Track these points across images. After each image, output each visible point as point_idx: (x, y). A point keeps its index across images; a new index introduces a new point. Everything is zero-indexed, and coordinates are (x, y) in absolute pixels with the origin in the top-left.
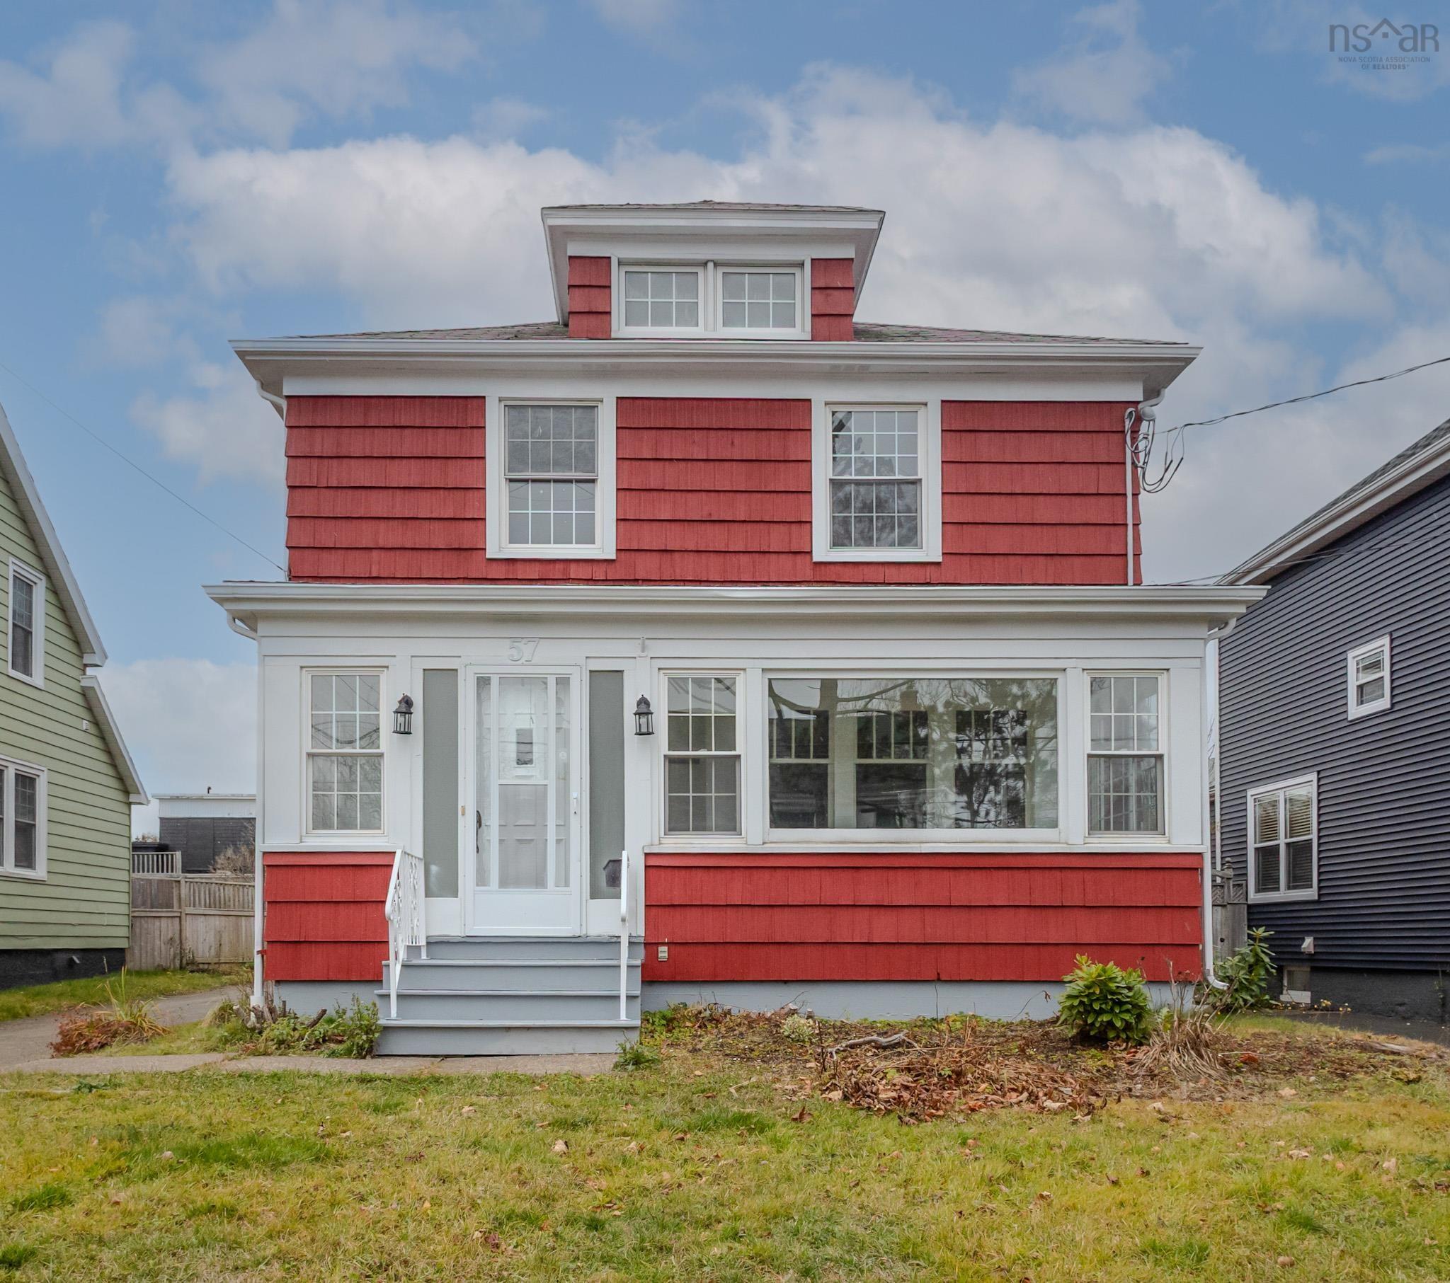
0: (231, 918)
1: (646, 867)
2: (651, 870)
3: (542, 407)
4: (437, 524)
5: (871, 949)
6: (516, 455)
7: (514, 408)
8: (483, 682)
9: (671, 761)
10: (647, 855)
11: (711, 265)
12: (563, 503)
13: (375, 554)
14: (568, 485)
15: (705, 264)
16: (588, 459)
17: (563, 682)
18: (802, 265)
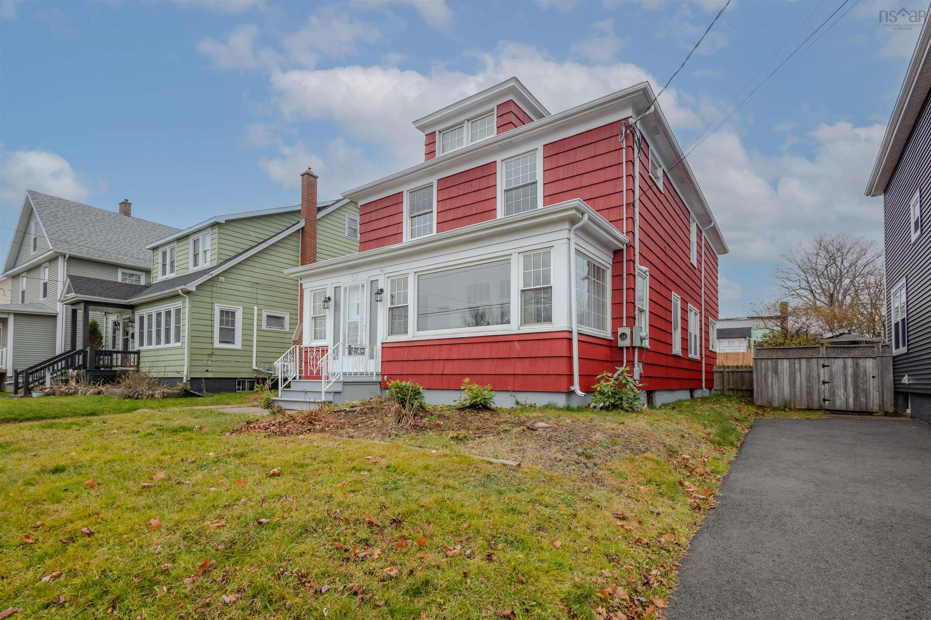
1: (382, 348)
2: (384, 349)
3: (418, 190)
5: (444, 376)
6: (412, 209)
7: (411, 193)
9: (390, 310)
10: (382, 343)
11: (466, 121)
12: (425, 221)
14: (426, 215)
16: (431, 204)
17: (363, 286)
18: (494, 110)
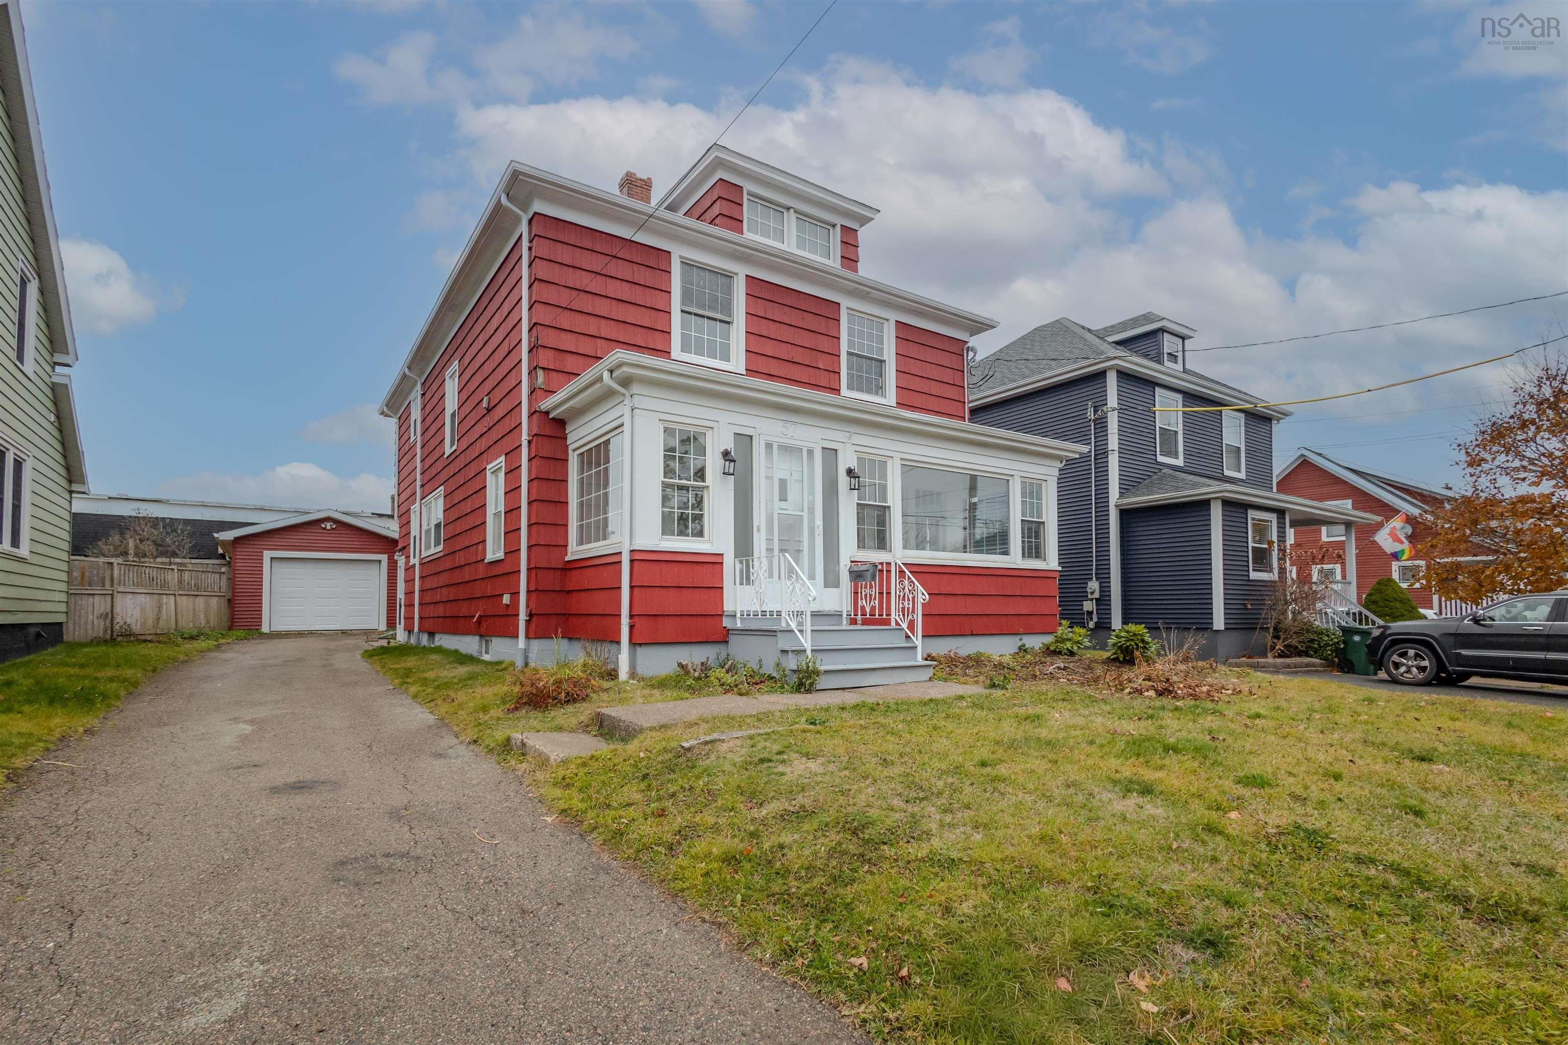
0: (154, 596)
3: (702, 268)
4: (639, 329)
6: (687, 296)
7: (686, 264)
8: (769, 446)
9: (858, 504)
10: (852, 562)
11: (792, 210)
12: (712, 333)
13: (599, 341)
14: (714, 322)
15: (788, 209)
16: (727, 307)
17: (810, 452)
18: (834, 226)
